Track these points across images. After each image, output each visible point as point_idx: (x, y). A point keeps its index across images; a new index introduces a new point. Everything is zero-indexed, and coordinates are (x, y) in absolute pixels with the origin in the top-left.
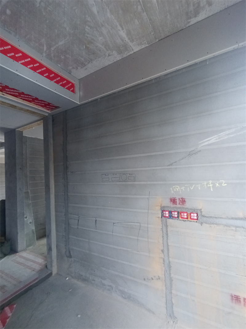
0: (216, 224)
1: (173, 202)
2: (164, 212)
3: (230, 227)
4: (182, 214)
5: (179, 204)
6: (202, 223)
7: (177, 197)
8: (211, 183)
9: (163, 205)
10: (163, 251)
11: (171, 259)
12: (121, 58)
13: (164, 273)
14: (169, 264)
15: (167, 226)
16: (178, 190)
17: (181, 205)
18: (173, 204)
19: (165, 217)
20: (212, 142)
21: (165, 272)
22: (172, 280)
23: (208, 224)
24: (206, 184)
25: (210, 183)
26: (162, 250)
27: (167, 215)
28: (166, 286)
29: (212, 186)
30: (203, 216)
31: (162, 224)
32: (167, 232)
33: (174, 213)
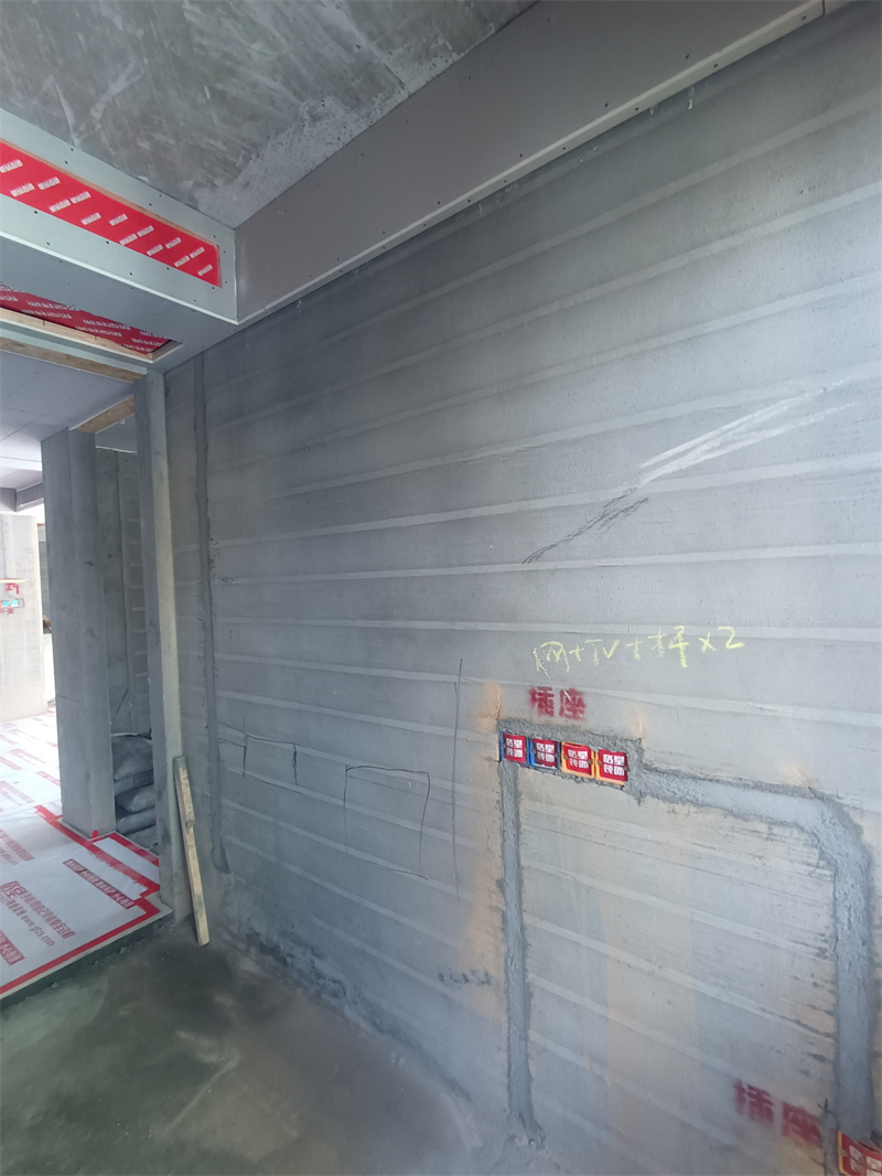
0: (695, 803)
1: (540, 706)
2: (509, 741)
3: (746, 820)
4: (571, 753)
5: (561, 712)
6: (640, 797)
7: (556, 687)
8: (683, 635)
9: (504, 715)
10: (501, 884)
11: (528, 919)
12: (364, 127)
13: (503, 964)
14: (520, 934)
15: (517, 795)
16: (558, 658)
17: (567, 716)
18: (540, 713)
19: (512, 759)
20: (692, 463)
21: (506, 961)
22: (531, 995)
23: (665, 799)
24: (663, 639)
25: (679, 635)
26: (498, 881)
27: (519, 753)
28: (508, 1009)
29: (686, 646)
30: (648, 768)
31: (501, 783)
32: (517, 815)
33: (542, 745)
